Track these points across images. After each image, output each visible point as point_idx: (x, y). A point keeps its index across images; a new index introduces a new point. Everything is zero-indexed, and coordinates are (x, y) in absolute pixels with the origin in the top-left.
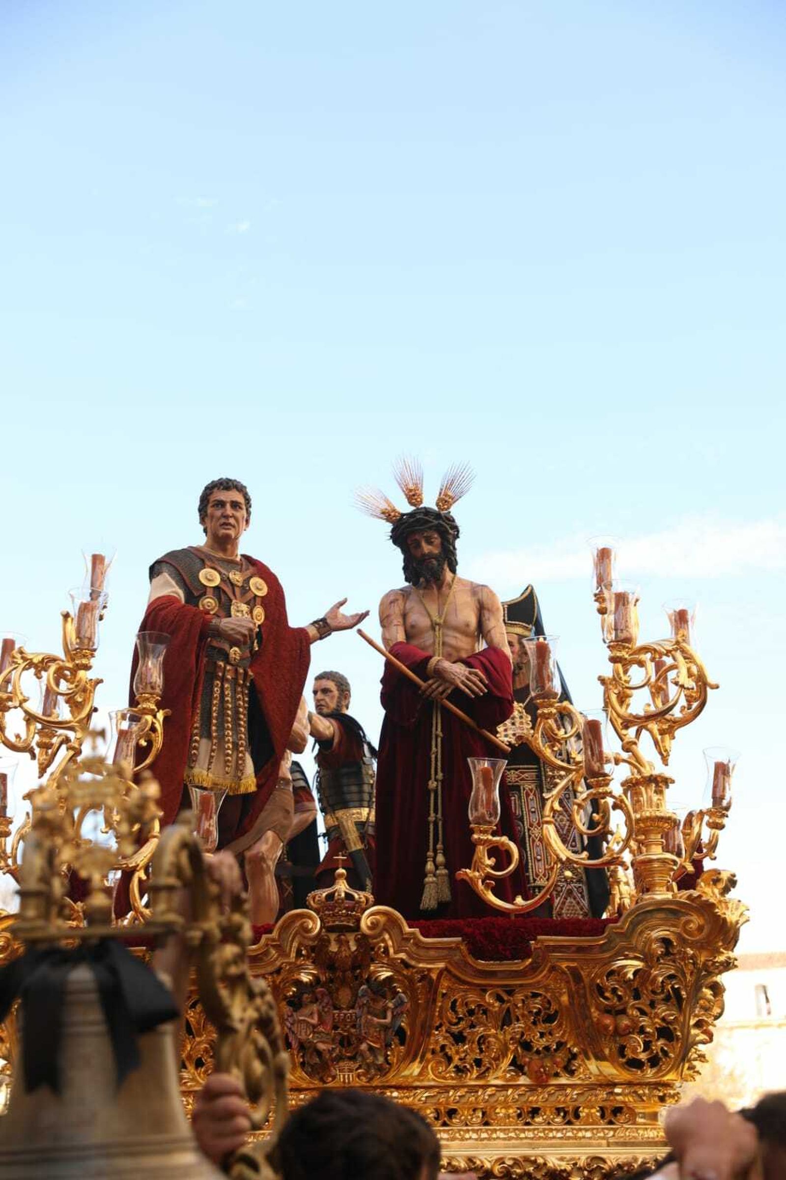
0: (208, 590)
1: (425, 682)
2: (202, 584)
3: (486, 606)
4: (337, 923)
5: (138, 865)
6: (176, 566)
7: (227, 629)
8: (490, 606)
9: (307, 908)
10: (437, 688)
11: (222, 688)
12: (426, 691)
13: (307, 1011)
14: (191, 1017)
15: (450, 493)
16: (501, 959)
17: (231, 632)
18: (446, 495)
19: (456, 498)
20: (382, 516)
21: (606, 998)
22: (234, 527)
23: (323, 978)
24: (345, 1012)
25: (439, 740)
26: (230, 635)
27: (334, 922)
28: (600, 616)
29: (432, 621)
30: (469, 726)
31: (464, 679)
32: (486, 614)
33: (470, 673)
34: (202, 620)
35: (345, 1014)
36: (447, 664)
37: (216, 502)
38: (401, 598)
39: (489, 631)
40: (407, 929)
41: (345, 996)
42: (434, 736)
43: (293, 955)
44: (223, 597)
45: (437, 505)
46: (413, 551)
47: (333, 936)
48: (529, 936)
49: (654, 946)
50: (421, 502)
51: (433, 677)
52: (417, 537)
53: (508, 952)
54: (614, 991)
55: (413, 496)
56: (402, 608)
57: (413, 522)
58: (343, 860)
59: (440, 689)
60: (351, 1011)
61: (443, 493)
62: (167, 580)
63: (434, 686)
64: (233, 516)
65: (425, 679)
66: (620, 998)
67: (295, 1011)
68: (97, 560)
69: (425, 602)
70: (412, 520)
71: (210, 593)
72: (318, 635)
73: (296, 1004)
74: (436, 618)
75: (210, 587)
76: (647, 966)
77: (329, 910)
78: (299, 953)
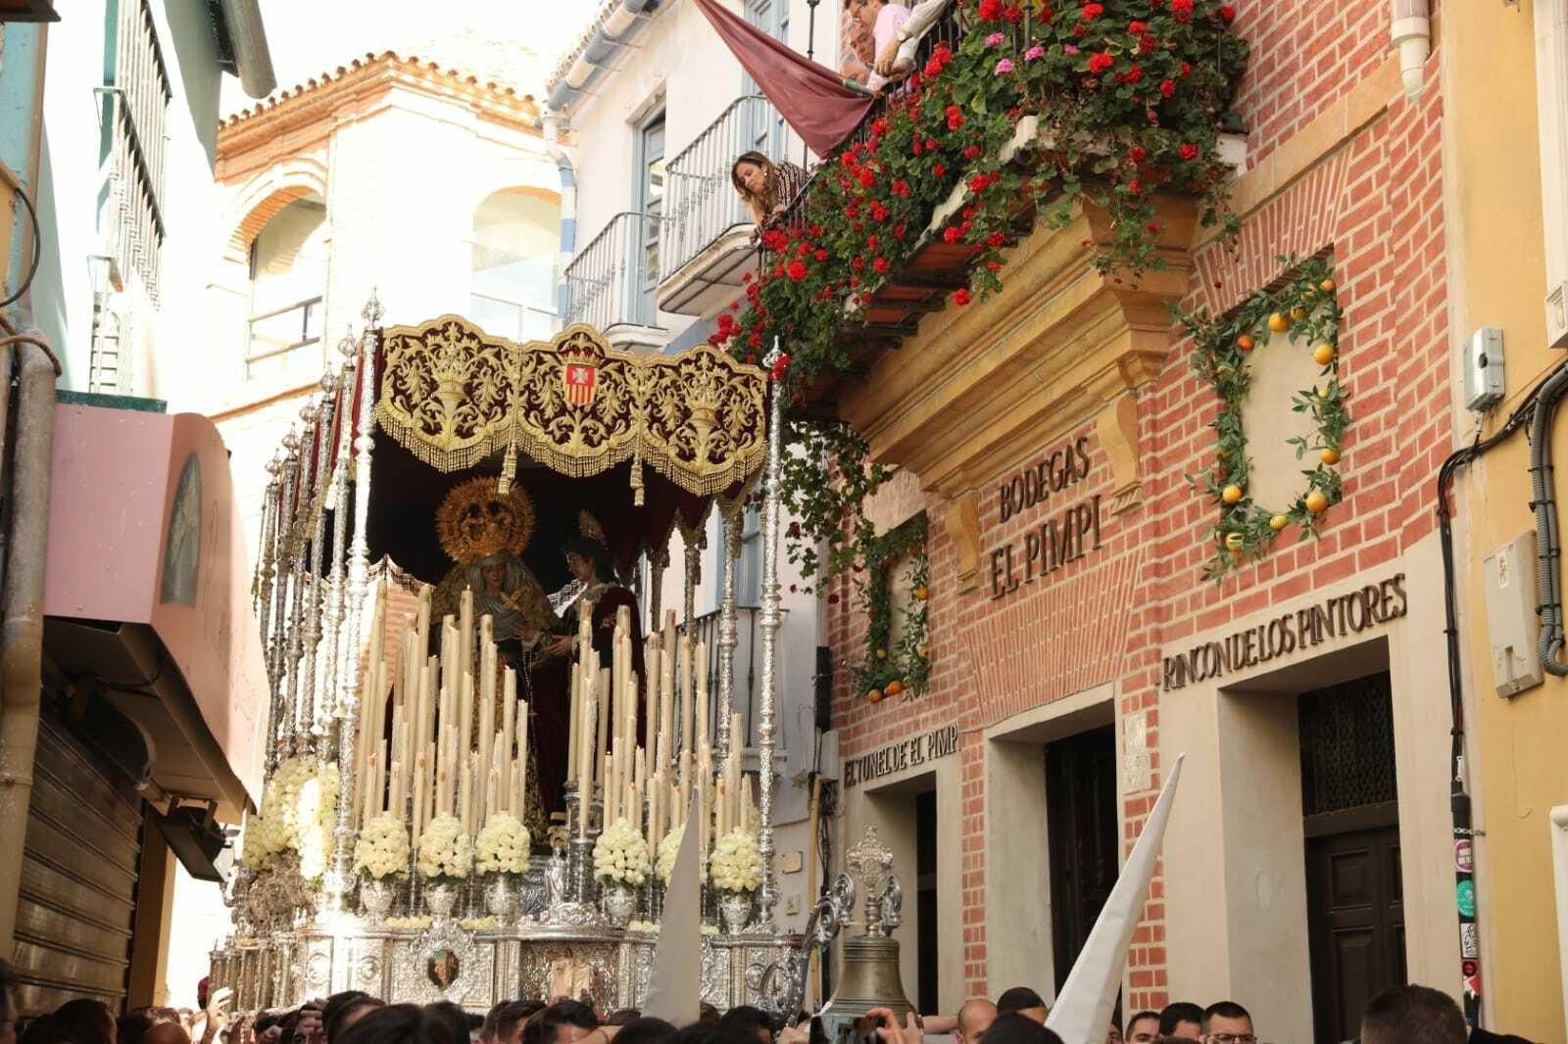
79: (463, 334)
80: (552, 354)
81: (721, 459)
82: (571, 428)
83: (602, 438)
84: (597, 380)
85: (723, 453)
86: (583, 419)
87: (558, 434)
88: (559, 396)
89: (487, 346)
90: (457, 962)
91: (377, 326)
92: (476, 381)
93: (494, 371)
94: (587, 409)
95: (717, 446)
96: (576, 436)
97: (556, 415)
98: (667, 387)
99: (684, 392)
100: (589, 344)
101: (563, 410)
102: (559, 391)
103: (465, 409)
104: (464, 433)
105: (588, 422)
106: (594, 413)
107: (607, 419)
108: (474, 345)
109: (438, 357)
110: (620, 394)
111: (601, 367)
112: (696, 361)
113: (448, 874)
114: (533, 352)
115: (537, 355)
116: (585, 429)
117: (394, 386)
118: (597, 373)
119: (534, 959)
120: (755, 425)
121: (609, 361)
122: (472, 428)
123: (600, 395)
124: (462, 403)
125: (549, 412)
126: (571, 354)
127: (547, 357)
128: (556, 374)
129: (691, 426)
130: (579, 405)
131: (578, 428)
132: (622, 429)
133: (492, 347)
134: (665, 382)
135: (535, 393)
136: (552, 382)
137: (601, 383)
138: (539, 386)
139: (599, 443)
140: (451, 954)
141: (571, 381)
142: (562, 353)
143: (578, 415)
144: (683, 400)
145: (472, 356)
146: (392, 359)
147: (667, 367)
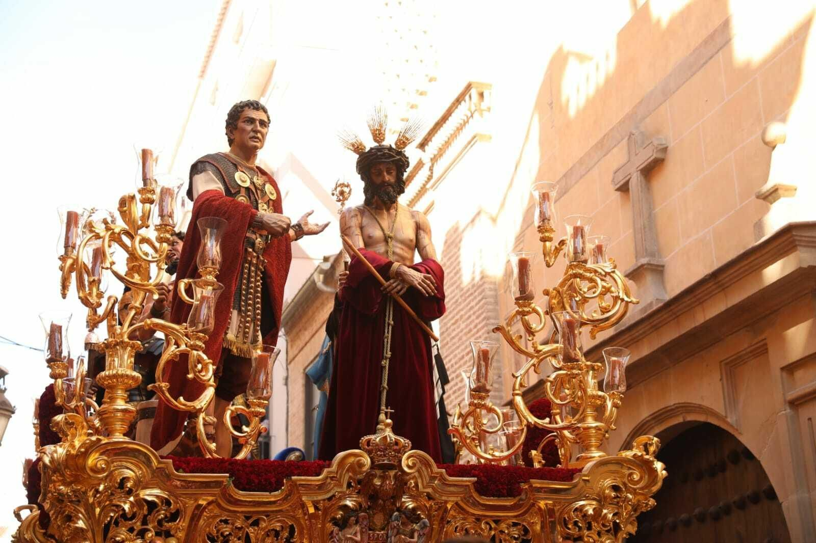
0: (242, 189)
1: (387, 281)
2: (237, 184)
3: (421, 227)
4: (386, 462)
5: (202, 408)
6: (217, 166)
7: (269, 222)
8: (425, 227)
9: (360, 448)
10: (396, 287)
11: (249, 270)
12: (386, 288)
13: (352, 530)
14: (252, 533)
15: (407, 135)
16: (499, 496)
17: (273, 225)
18: (403, 136)
19: (411, 140)
20: (351, 148)
21: (569, 529)
22: (260, 140)
23: (364, 505)
24: (378, 532)
25: (390, 328)
26: (272, 227)
27: (384, 461)
28: (542, 243)
29: (384, 234)
30: (413, 319)
31: (420, 281)
32: (422, 234)
33: (425, 277)
34: (250, 213)
35: (378, 535)
36: (406, 269)
37: (247, 119)
38: (359, 214)
39: (425, 247)
40: (435, 469)
41: (379, 519)
42: (386, 325)
43: (345, 486)
44: (252, 196)
45: (396, 144)
46: (374, 178)
47: (378, 472)
48: (519, 479)
49: (607, 491)
50: (383, 140)
51: (393, 278)
52: (381, 167)
53: (505, 491)
54: (576, 523)
55: (378, 135)
56: (360, 221)
57: (381, 155)
58: (391, 413)
59: (399, 287)
60: (382, 532)
61: (402, 134)
62: (212, 177)
63: (394, 285)
64: (260, 132)
65: (387, 279)
66: (580, 528)
67: (340, 530)
68: (145, 154)
69: (378, 219)
70: (379, 153)
71: (243, 192)
72: (295, 237)
73: (342, 524)
74: (387, 232)
75: (243, 187)
76: (601, 505)
77: (381, 451)
78: (349, 485)
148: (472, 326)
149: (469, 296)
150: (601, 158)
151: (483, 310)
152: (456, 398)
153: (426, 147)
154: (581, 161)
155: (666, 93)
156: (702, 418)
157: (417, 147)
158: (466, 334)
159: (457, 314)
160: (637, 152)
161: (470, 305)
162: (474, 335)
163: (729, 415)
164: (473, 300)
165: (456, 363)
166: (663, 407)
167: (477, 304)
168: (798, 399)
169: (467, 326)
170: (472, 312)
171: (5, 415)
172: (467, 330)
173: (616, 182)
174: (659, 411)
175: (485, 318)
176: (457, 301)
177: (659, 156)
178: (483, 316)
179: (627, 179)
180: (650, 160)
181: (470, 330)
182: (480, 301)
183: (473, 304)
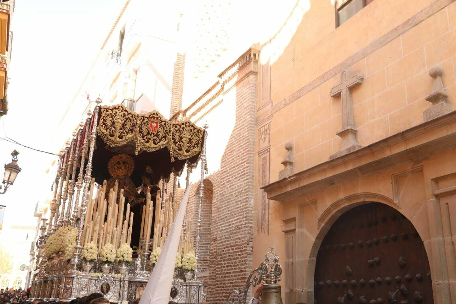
79: (123, 110)
80: (147, 118)
81: (189, 152)
82: (150, 139)
83: (158, 142)
84: (159, 126)
85: (189, 150)
86: (154, 137)
87: (146, 140)
88: (148, 130)
89: (130, 114)
90: (109, 286)
91: (99, 105)
92: (126, 123)
93: (131, 121)
94: (155, 134)
95: (188, 148)
96: (151, 141)
97: (146, 135)
98: (177, 130)
99: (181, 132)
100: (157, 117)
101: (148, 134)
102: (148, 128)
103: (122, 130)
104: (120, 137)
105: (155, 138)
106: (157, 135)
107: (160, 137)
108: (126, 113)
109: (116, 115)
110: (164, 131)
111: (160, 123)
112: (185, 124)
113: (109, 261)
114: (142, 117)
115: (143, 118)
116: (154, 140)
117: (103, 122)
118: (159, 124)
119: (132, 286)
120: (199, 143)
121: (162, 121)
122: (122, 136)
123: (159, 131)
124: (121, 129)
125: (145, 134)
126: (152, 118)
127: (146, 119)
128: (148, 123)
129: (182, 142)
130: (153, 133)
131: (152, 139)
132: (164, 141)
133: (131, 114)
134: (177, 129)
135: (141, 128)
136: (146, 126)
137: (159, 127)
138: (143, 126)
139: (157, 144)
140: (108, 284)
141: (151, 126)
142: (150, 118)
143: (152, 135)
144: (181, 134)
145: (125, 116)
146: (103, 115)
147: (178, 125)
148: (241, 154)
149: (240, 141)
150: (322, 83)
151: (248, 147)
152: (228, 185)
153: (222, 77)
154: (310, 84)
155: (365, 54)
156: (375, 200)
157: (217, 76)
158: (236, 157)
159: (232, 148)
160: (347, 79)
161: (241, 145)
162: (241, 158)
163: (395, 200)
164: (242, 143)
165: (229, 170)
166: (354, 194)
167: (244, 145)
168: (440, 194)
169: (238, 154)
170: (241, 148)
171: (16, 171)
172: (237, 155)
173: (333, 93)
174: (350, 196)
175: (248, 151)
176: (233, 143)
177: (360, 81)
178: (247, 150)
179: (340, 91)
180: (354, 83)
181: (240, 156)
182: (246, 143)
183: (242, 144)
